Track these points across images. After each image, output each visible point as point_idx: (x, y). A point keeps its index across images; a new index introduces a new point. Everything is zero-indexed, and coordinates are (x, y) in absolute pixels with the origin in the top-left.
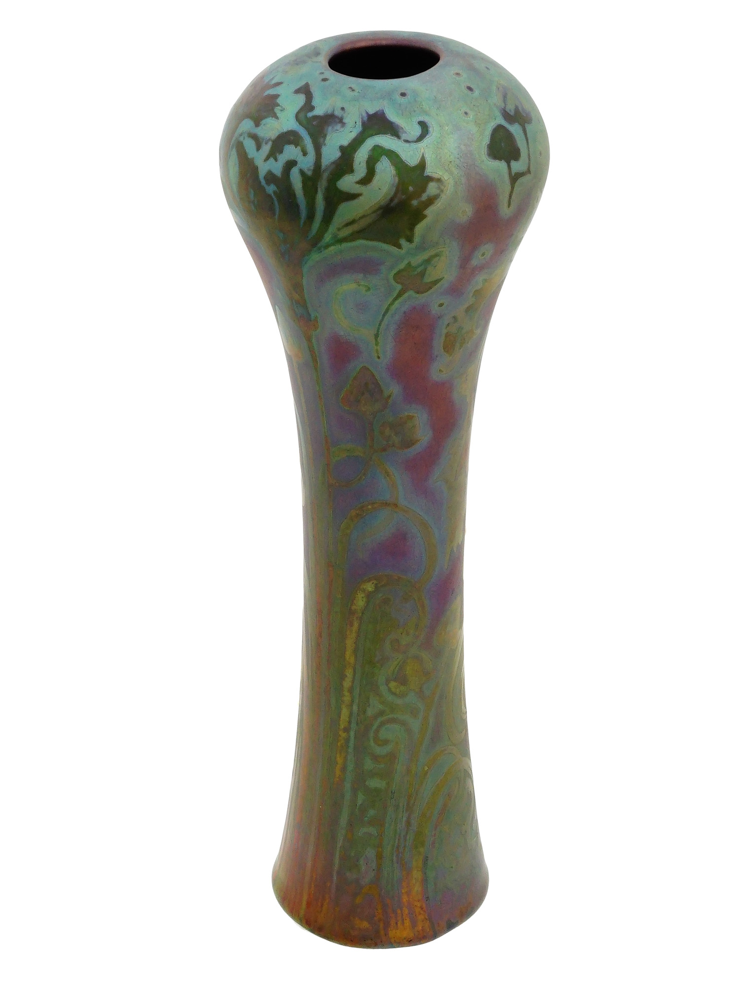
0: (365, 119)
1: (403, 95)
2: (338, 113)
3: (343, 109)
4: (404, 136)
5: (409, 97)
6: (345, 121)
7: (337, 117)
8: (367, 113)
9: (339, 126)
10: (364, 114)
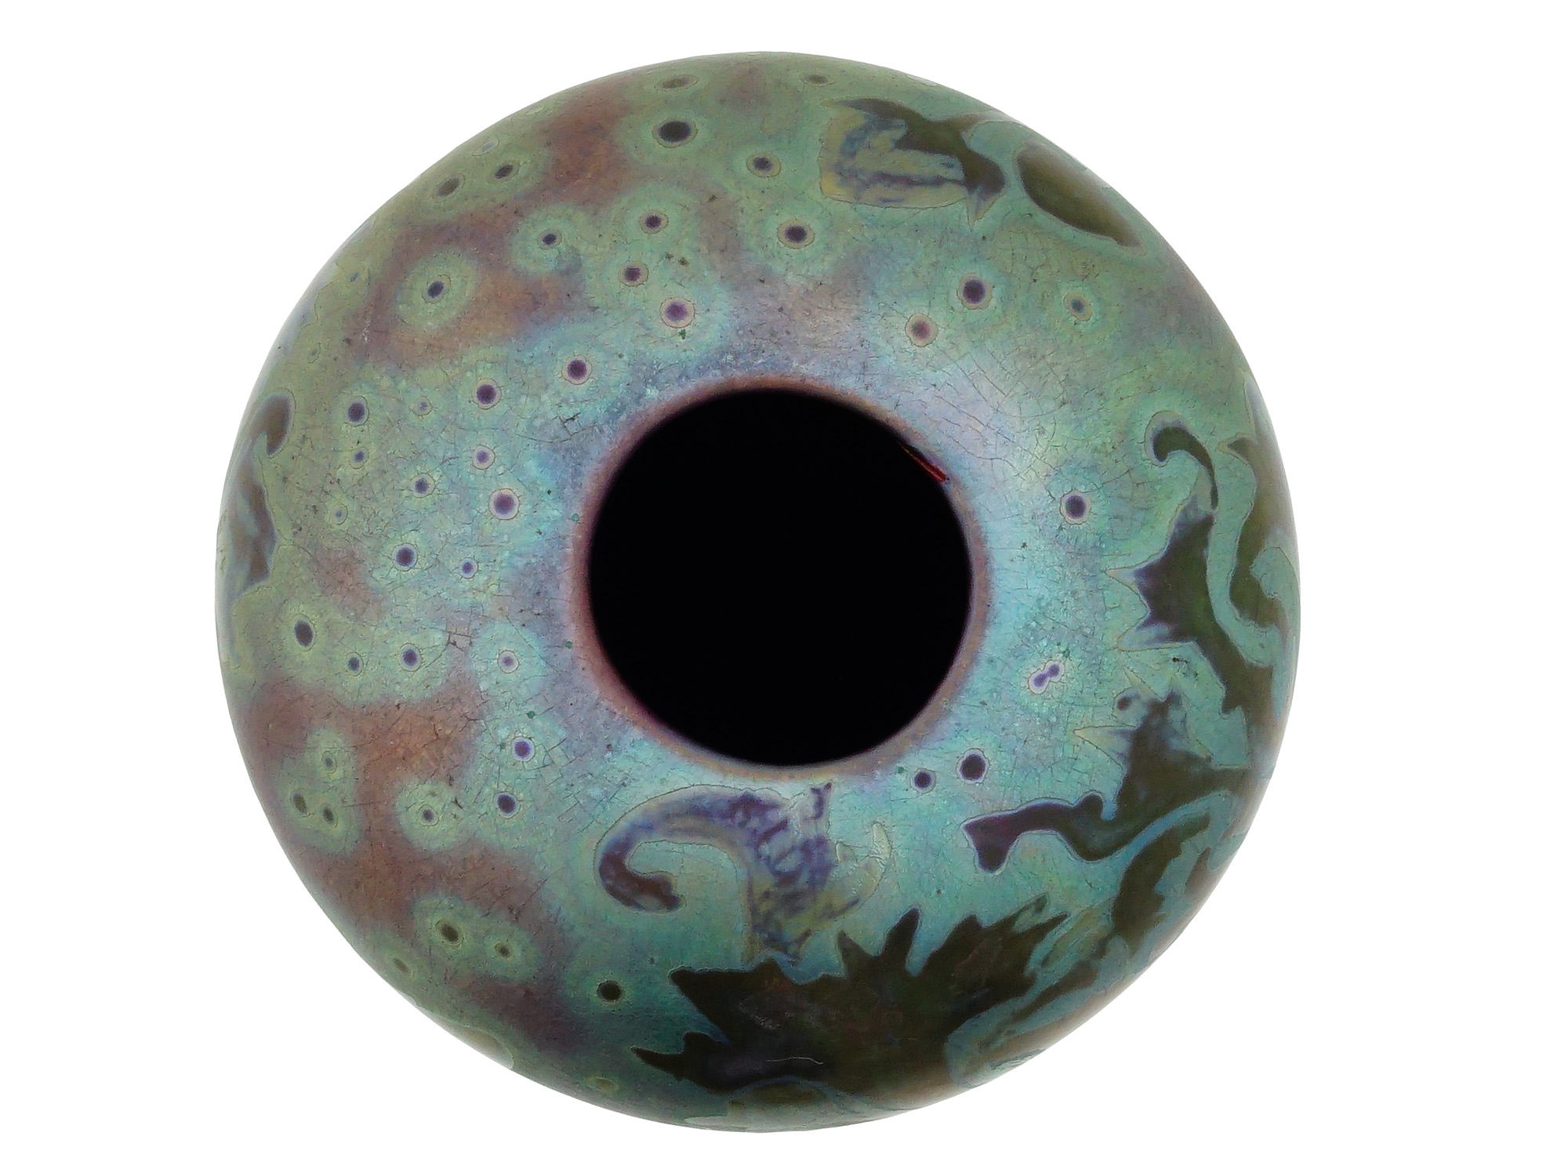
0: (1164, 629)
1: (1076, 507)
2: (1132, 719)
3: (1124, 704)
4: (1204, 507)
5: (1081, 491)
6: (1160, 692)
7: (1146, 722)
8: (1148, 623)
9: (1174, 715)
10: (1152, 632)
